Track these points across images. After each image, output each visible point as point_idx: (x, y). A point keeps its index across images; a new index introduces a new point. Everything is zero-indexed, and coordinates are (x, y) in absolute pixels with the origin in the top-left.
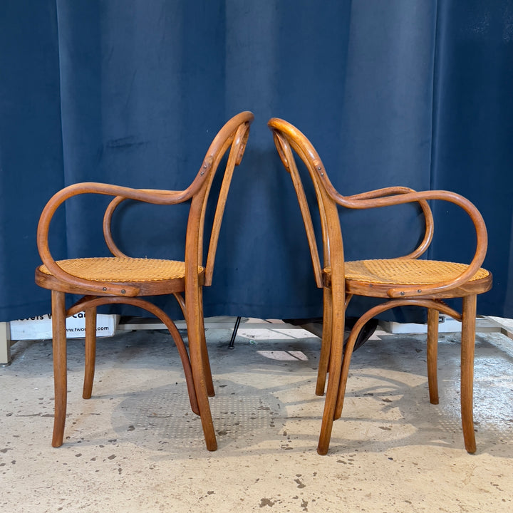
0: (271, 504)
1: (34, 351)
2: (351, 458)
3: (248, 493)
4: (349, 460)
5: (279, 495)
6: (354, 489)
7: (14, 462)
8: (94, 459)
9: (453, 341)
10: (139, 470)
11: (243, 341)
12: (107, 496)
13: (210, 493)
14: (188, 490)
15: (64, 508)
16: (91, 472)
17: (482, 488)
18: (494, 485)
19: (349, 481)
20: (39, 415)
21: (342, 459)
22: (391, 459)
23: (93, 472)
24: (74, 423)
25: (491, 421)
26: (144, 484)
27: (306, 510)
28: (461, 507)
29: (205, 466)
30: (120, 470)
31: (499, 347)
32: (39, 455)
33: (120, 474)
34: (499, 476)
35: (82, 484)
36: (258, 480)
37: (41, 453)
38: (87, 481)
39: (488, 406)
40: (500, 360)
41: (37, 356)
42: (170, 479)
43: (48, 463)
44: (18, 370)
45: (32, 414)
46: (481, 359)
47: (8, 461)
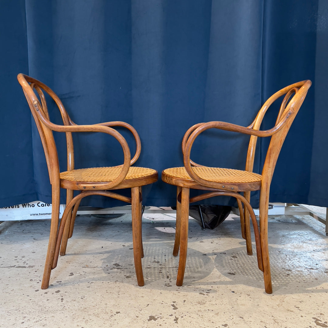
0: (155, 319)
1: (14, 228)
2: (208, 291)
3: (141, 313)
4: (207, 293)
5: (161, 314)
6: (208, 310)
8: (46, 293)
9: (279, 221)
10: (74, 299)
11: (147, 221)
12: (53, 315)
13: (117, 313)
14: (104, 311)
15: (25, 322)
16: (44, 301)
17: (289, 309)
18: (297, 307)
19: (205, 305)
20: (14, 266)
21: (202, 292)
22: (234, 292)
23: (45, 301)
24: (36, 271)
25: (299, 269)
26: (77, 308)
27: (177, 322)
28: (274, 320)
29: (116, 297)
30: (62, 299)
31: (309, 224)
32: (12, 291)
33: (62, 301)
34: (300, 302)
35: (38, 308)
36: (148, 305)
37: (13, 290)
38: (41, 306)
39: (298, 260)
40: (308, 232)
41: (16, 231)
42: (93, 304)
43: (17, 295)
44: (3, 240)
45: (9, 266)
46: (296, 232)
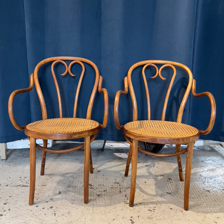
1: (17, 152)
2: (154, 208)
4: (153, 209)
7: (9, 210)
8: (43, 208)
9: (199, 148)
10: (63, 214)
11: (108, 148)
17: (210, 223)
18: (215, 222)
19: (153, 220)
20: (20, 186)
21: (150, 209)
22: (171, 209)
23: (43, 215)
25: (214, 190)
26: (65, 221)
29: (92, 212)
30: (55, 214)
31: (219, 151)
33: (55, 216)
34: (218, 218)
35: (39, 221)
36: (114, 219)
37: (21, 205)
38: (41, 220)
39: (213, 182)
40: (219, 158)
41: (18, 155)
42: (76, 219)
43: (24, 210)
44: (10, 162)
45: (16, 185)
46: (211, 158)
47: (7, 209)
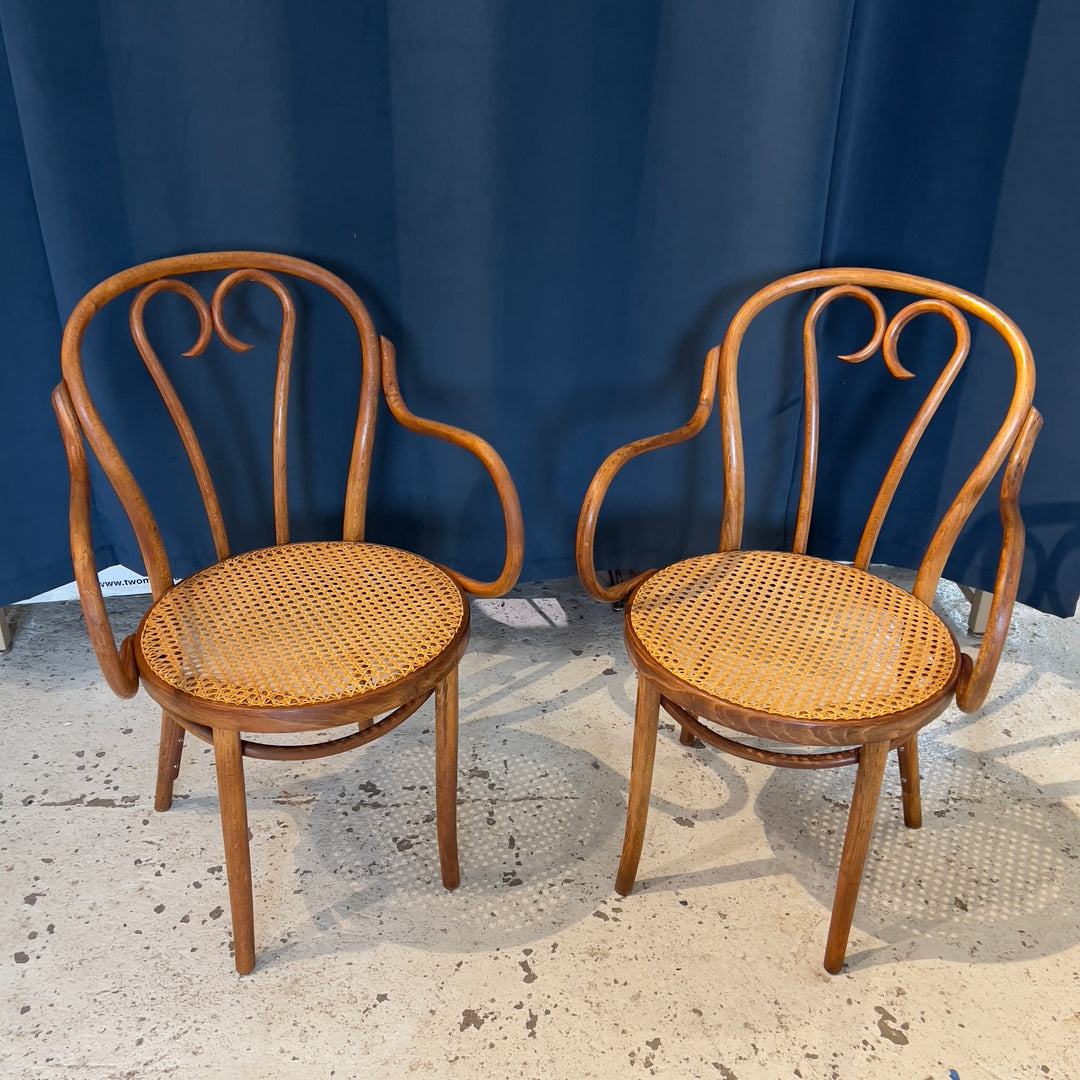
0: (479, 1024)
2: (617, 905)
3: (442, 998)
4: (614, 910)
5: (493, 1001)
6: (616, 981)
7: (51, 929)
8: (185, 919)
10: (264, 944)
12: (213, 1011)
13: (382, 998)
14: (346, 991)
15: (146, 1039)
16: (183, 953)
19: (608, 961)
20: (79, 801)
21: (602, 908)
22: (684, 903)
23: (186, 953)
24: (146, 822)
27: (533, 1034)
28: (779, 1018)
29: (374, 932)
30: (232, 946)
32: (91, 909)
33: (232, 955)
35: (171, 983)
36: (459, 965)
37: (94, 904)
38: (178, 975)
41: (57, 622)
43: (108, 928)
44: (29, 666)
45: (67, 798)
47: (42, 928)
